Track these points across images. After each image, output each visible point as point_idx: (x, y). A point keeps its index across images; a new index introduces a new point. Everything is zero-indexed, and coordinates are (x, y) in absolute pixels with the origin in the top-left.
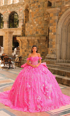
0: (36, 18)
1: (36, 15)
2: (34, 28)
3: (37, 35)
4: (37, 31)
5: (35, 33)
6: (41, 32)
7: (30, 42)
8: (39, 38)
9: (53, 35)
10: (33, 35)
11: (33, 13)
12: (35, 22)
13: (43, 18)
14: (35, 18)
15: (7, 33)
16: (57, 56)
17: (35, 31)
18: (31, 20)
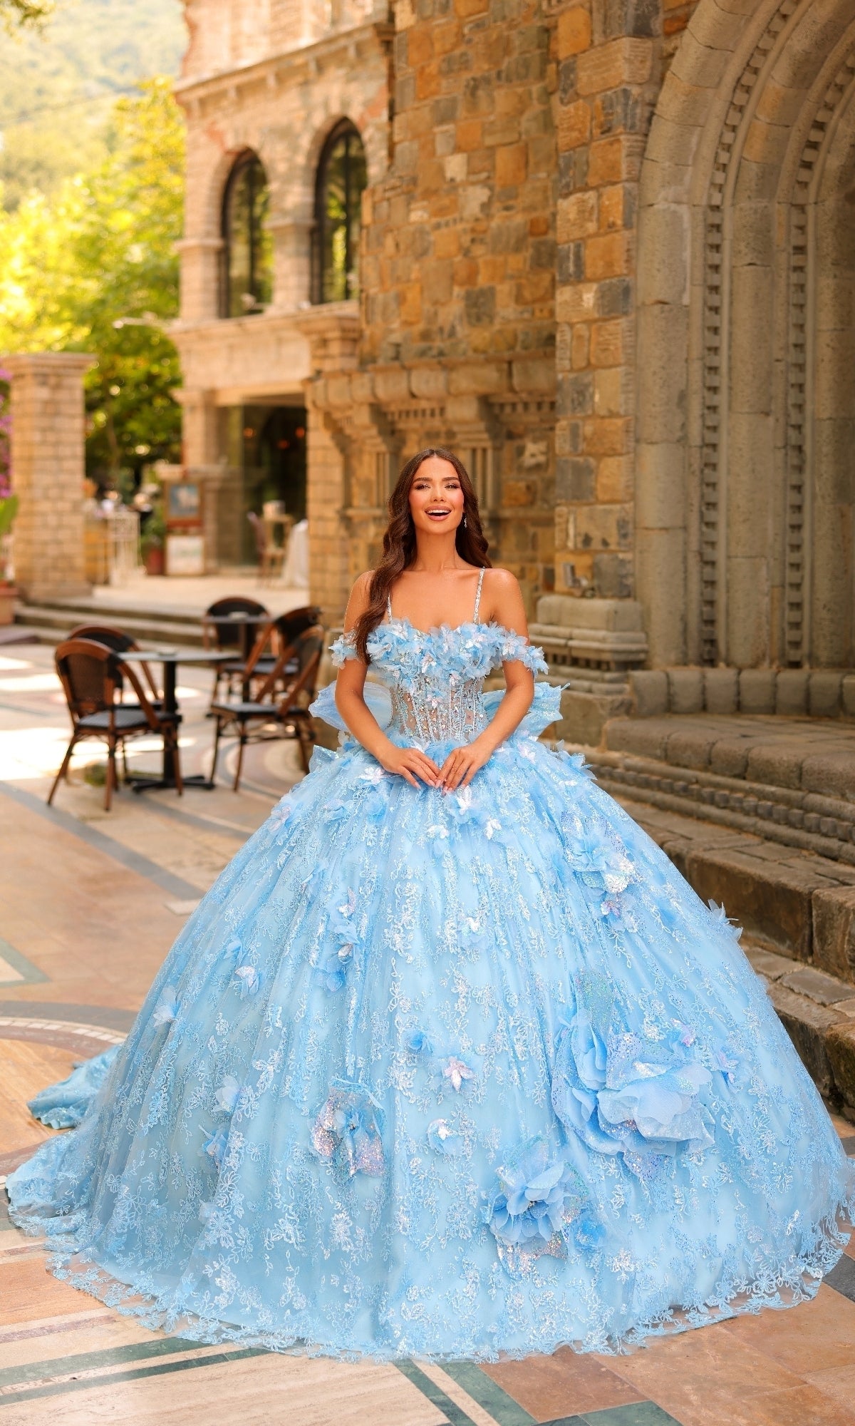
0: (461, 112)
1: (465, 64)
2: (444, 241)
3: (479, 336)
4: (482, 281)
5: (453, 310)
6: (519, 299)
7: (412, 439)
8: (490, 377)
9: (589, 322)
10: (438, 344)
11: (428, 38)
12: (455, 166)
13: (548, 94)
14: (445, 115)
15: (324, 343)
16: (644, 623)
17: (453, 279)
18: (416, 136)
